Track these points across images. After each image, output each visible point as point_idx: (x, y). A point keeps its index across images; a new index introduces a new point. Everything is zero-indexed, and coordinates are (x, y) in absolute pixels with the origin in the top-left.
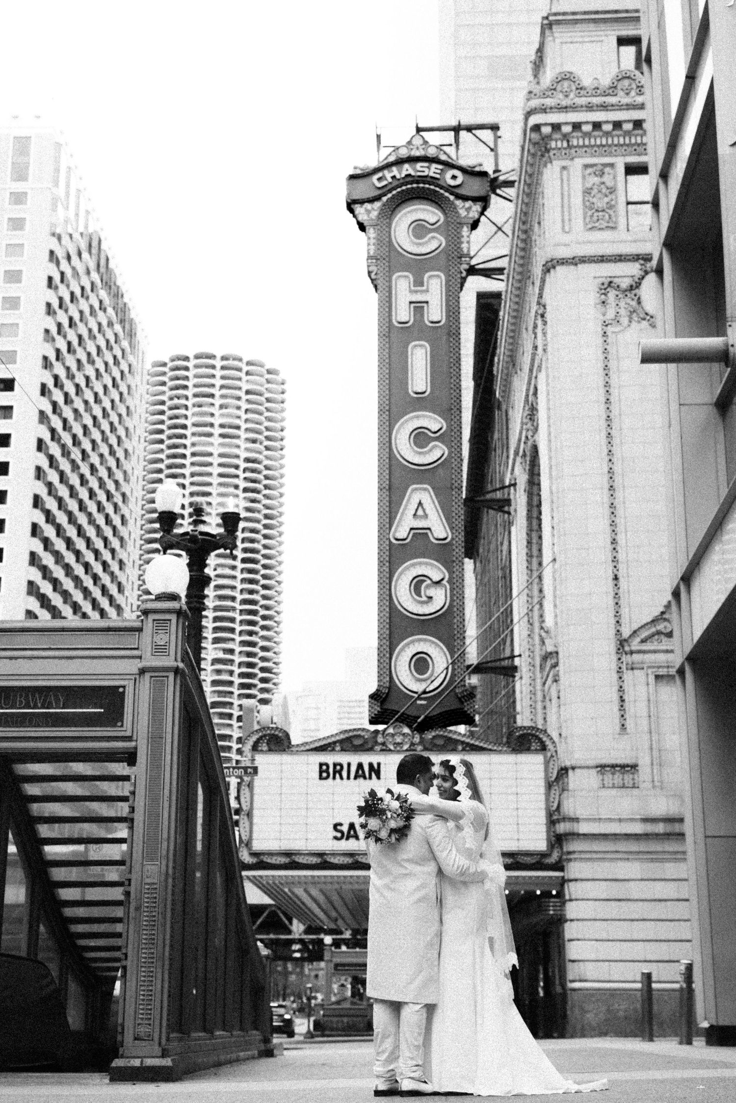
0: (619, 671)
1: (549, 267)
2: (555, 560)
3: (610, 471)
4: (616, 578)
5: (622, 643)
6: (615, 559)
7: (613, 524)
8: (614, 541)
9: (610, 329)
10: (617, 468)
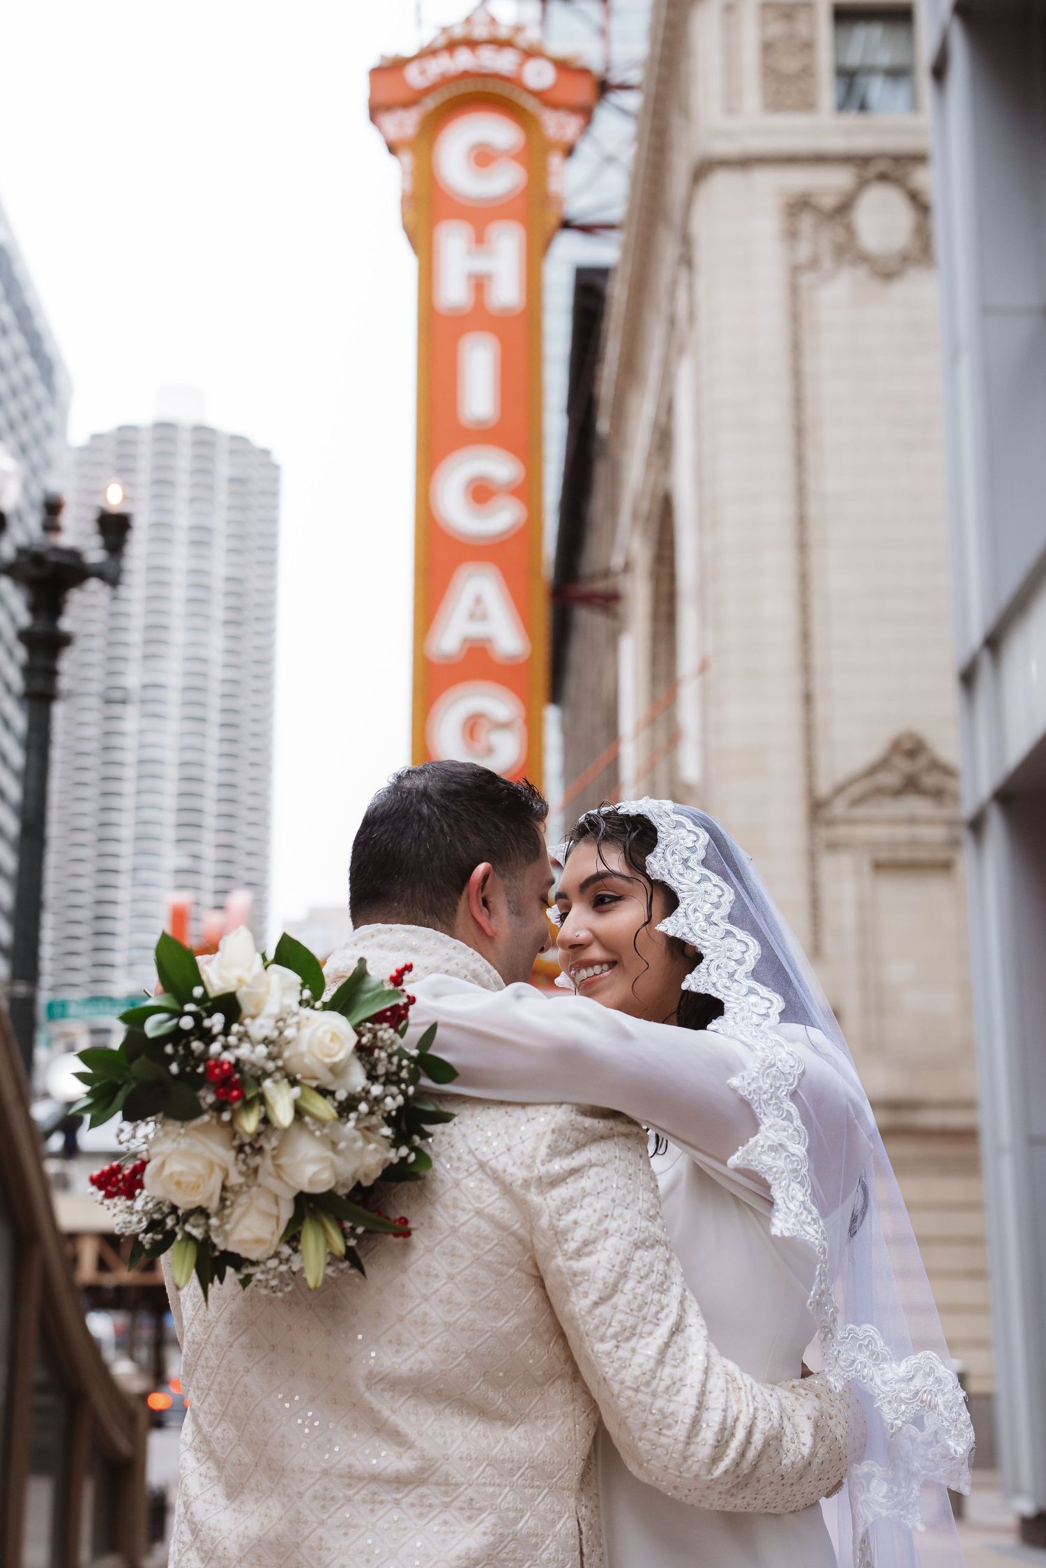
0: (812, 858)
1: (704, 169)
2: (703, 667)
3: (801, 522)
4: (808, 699)
5: (817, 809)
6: (806, 668)
7: (804, 609)
8: (805, 637)
9: (806, 279)
10: (813, 511)
